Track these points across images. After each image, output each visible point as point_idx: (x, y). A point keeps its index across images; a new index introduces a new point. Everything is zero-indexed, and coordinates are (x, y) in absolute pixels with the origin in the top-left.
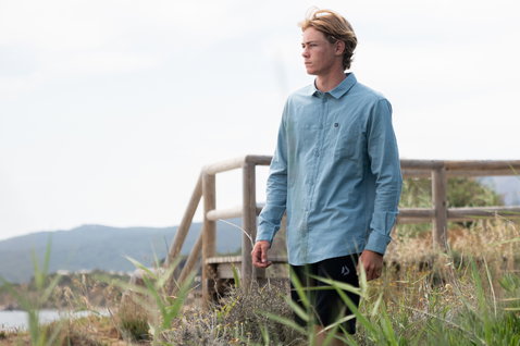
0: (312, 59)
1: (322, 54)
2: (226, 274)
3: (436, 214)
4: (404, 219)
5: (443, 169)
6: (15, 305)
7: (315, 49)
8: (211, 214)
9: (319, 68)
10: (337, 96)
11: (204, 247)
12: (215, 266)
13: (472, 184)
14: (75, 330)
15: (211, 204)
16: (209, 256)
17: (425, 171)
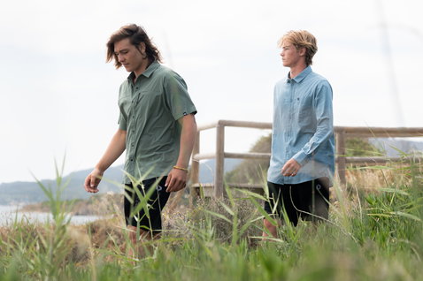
0: (286, 57)
1: (291, 54)
3: (338, 161)
6: (80, 212)
7: (288, 51)
9: (289, 63)
10: (298, 81)
12: (197, 189)
13: (365, 144)
14: (109, 224)
16: (194, 183)
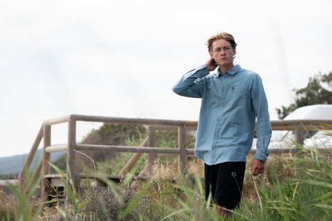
2: (56, 184)
3: (180, 152)
4: (160, 154)
5: (185, 126)
8: (48, 149)
11: (43, 168)
12: (50, 179)
15: (48, 143)
16: (46, 174)
17: (174, 127)
